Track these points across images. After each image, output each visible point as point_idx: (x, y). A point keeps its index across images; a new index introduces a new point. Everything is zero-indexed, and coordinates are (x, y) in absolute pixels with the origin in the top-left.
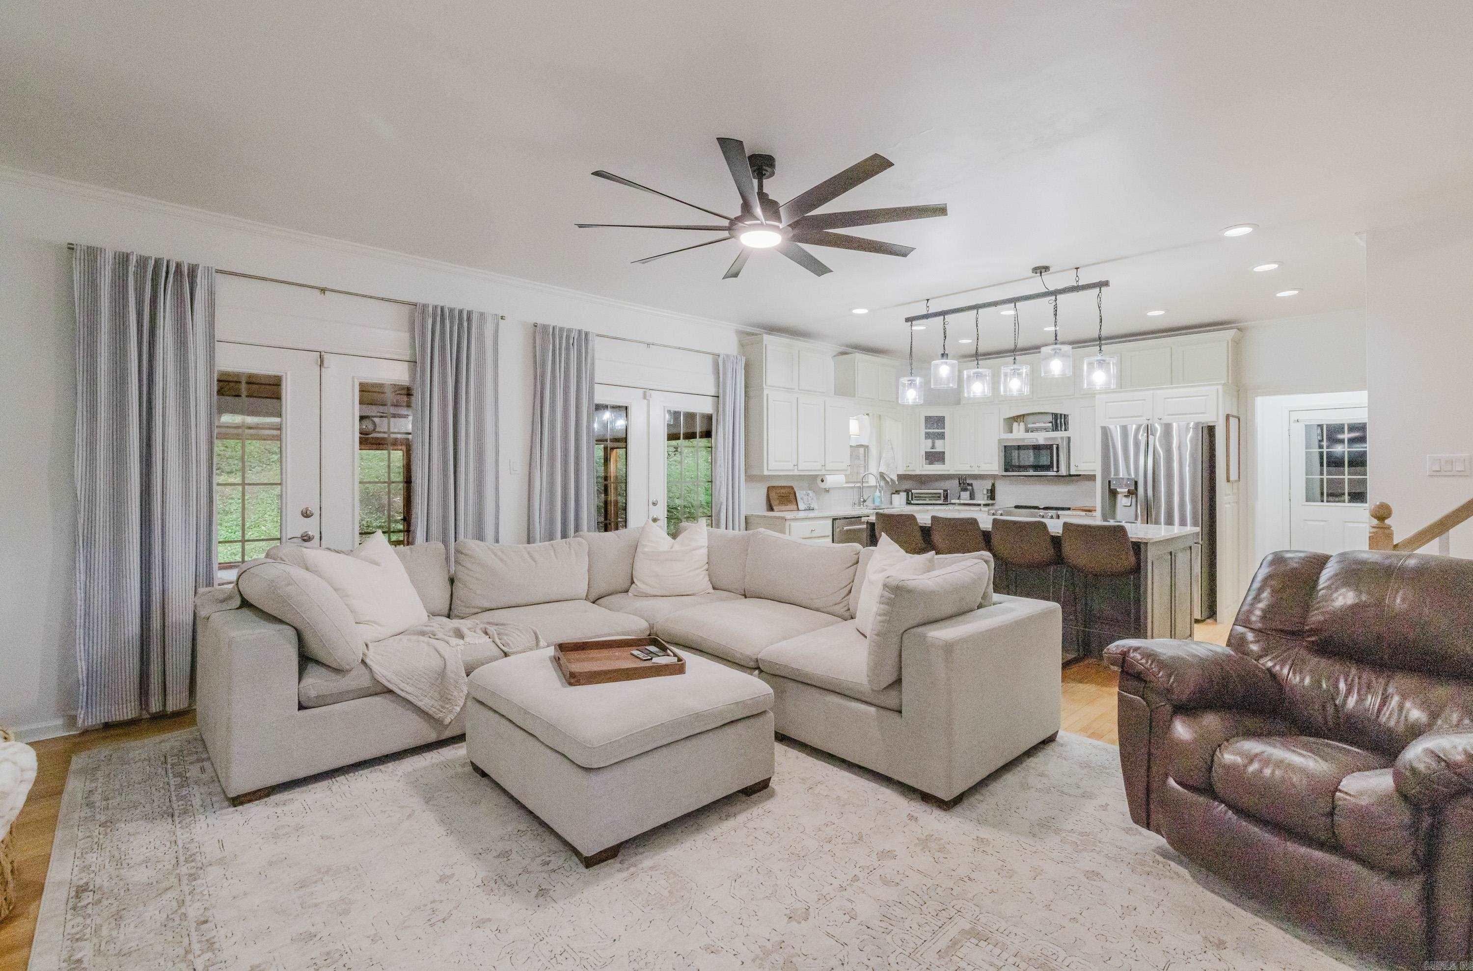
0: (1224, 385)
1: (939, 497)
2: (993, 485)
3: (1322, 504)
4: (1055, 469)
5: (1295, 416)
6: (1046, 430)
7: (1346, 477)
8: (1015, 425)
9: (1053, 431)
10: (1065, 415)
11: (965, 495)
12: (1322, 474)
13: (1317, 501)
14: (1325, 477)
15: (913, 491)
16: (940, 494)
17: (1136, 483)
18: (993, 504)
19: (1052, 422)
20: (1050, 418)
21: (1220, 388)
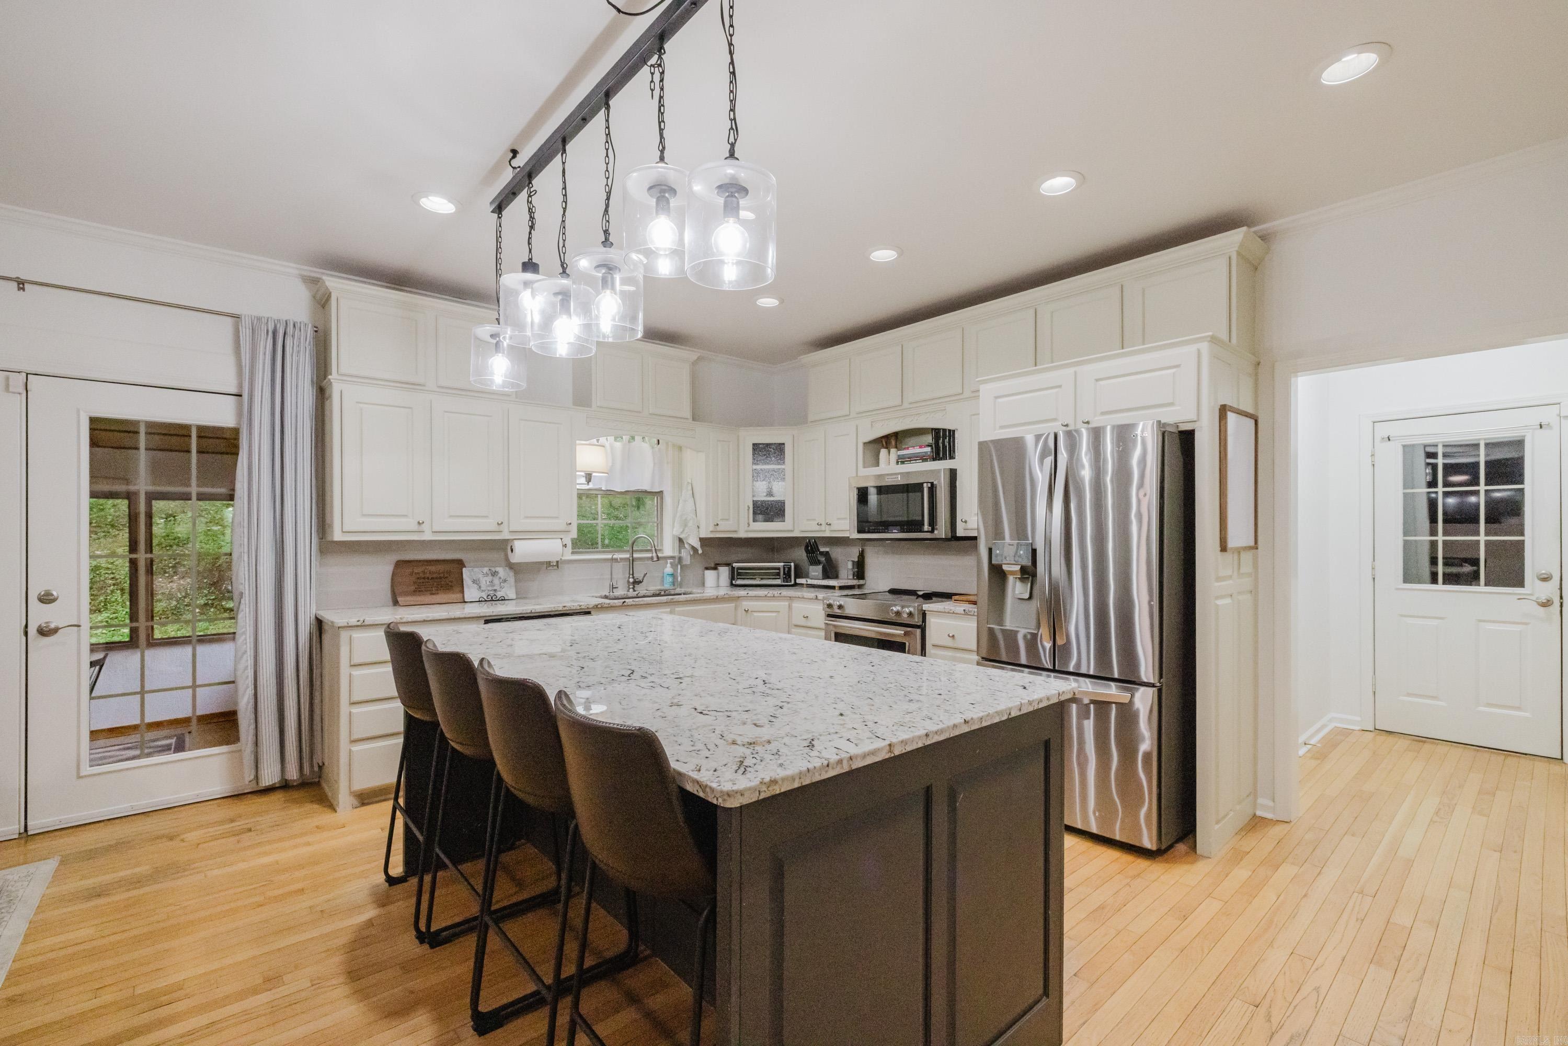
0: (1214, 340)
1: (778, 574)
2: (862, 556)
3: (1434, 587)
4: (926, 527)
5: (1383, 430)
6: (924, 458)
7: (1482, 538)
8: (883, 452)
9: (934, 459)
10: (950, 431)
11: (816, 571)
12: (1433, 532)
13: (1425, 583)
14: (1440, 538)
15: (734, 565)
16: (779, 569)
17: (1034, 552)
18: (860, 587)
19: (930, 446)
20: (929, 439)
21: (1205, 347)
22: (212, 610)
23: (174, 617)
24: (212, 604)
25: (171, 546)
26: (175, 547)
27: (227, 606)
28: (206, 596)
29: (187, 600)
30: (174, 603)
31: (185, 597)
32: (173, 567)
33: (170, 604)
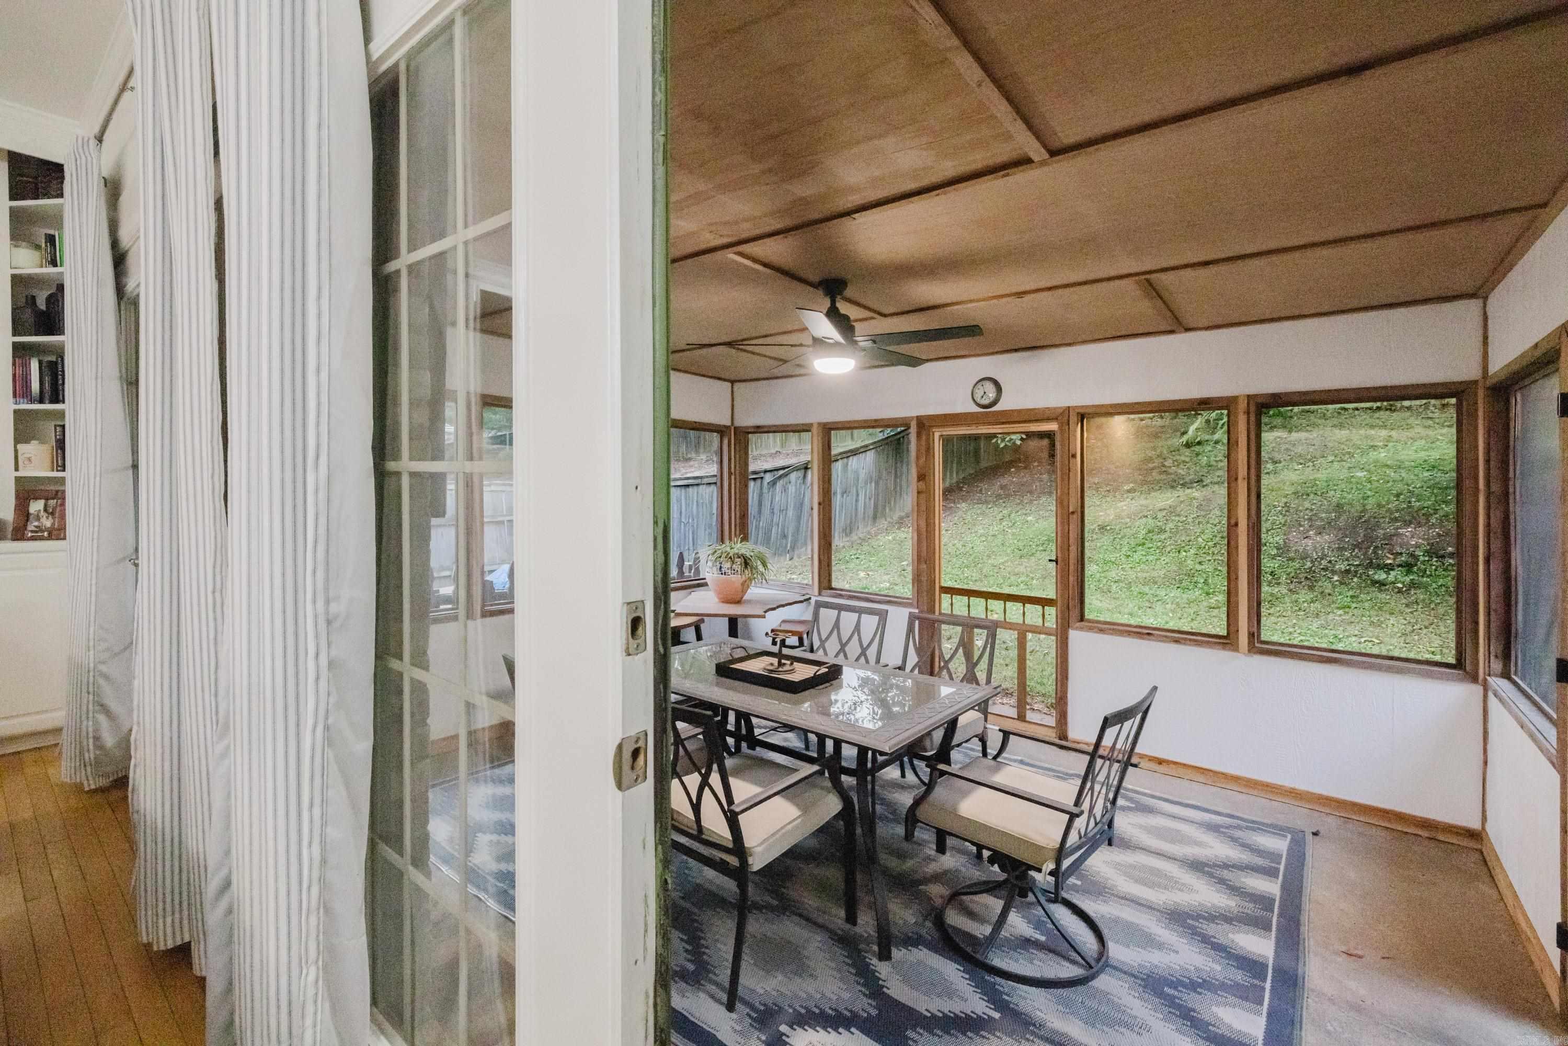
22: (1355, 580)
23: (1308, 582)
24: (1356, 572)
25: (1308, 495)
26: (1312, 496)
27: (1376, 577)
28: (1347, 560)
29: (1324, 562)
30: (1309, 564)
31: (1322, 559)
32: (1310, 519)
33: (1304, 564)
